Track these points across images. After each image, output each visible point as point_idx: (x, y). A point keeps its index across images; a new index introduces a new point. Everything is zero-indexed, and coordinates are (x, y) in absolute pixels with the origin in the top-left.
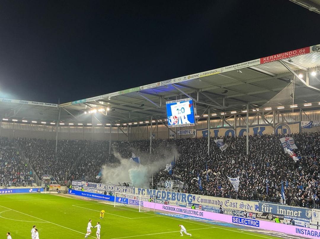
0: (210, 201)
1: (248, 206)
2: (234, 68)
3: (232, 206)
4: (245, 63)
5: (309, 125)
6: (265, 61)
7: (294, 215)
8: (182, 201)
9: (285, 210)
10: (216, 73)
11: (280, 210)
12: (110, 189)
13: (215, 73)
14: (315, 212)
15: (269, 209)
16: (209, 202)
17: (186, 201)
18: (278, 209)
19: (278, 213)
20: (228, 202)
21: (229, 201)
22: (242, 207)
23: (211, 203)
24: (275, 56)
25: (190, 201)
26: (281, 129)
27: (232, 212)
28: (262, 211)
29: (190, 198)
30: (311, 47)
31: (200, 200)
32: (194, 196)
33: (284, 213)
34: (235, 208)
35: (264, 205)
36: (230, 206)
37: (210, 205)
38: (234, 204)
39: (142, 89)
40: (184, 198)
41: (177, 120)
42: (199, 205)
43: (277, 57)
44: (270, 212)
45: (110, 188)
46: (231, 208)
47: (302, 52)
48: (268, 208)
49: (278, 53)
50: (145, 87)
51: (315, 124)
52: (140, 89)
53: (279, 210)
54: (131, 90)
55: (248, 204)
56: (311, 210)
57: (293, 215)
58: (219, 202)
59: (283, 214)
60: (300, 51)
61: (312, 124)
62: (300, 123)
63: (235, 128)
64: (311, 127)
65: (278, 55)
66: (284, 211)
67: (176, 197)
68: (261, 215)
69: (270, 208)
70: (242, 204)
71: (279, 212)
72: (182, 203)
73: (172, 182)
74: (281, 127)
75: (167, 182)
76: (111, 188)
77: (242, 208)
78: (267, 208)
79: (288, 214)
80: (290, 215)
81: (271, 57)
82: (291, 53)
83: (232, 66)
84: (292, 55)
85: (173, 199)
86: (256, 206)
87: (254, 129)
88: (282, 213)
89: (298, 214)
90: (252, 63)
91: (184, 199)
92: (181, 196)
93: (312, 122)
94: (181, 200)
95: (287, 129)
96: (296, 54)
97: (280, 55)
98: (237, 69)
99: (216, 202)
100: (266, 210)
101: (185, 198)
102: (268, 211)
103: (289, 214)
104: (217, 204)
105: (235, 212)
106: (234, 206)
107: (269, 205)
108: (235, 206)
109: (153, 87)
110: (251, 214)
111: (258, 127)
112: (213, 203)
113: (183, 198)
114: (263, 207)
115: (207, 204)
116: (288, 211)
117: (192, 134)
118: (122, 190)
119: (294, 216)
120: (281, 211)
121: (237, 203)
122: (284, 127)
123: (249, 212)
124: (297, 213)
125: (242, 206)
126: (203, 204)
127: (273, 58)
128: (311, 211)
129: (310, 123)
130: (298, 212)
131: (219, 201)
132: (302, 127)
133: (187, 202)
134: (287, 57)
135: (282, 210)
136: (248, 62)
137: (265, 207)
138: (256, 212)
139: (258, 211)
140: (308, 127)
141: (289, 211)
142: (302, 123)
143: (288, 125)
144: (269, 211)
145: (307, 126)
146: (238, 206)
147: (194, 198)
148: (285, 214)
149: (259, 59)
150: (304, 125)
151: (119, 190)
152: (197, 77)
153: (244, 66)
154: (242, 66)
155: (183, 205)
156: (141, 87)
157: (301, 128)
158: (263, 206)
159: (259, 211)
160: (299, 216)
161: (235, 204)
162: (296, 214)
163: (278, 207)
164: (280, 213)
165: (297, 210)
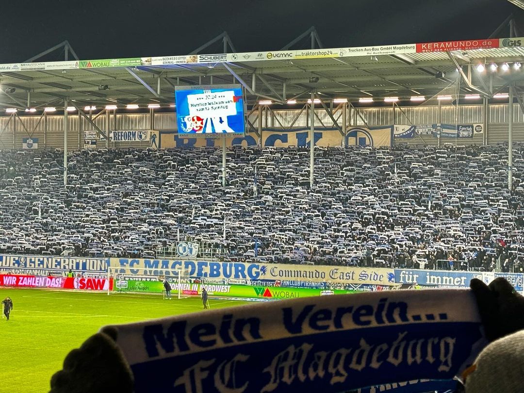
0: (298, 273)
1: (376, 276)
2: (366, 52)
3: (345, 277)
4: (389, 46)
5: (408, 132)
6: (424, 49)
7: (454, 283)
8: (237, 276)
9: (439, 277)
10: (330, 56)
11: (432, 277)
12: (33, 265)
13: (327, 56)
14: (487, 276)
15: (413, 278)
16: (296, 275)
17: (244, 277)
18: (428, 277)
19: (428, 282)
20: (336, 273)
21: (337, 269)
22: (364, 278)
23: (302, 275)
24: (442, 44)
25: (254, 275)
26: (355, 138)
27: (345, 287)
28: (401, 281)
29: (254, 270)
30: (501, 40)
31: (277, 273)
32: (264, 267)
33: (438, 282)
34: (350, 281)
35: (404, 272)
36: (340, 279)
37: (299, 279)
38: (348, 275)
39: (146, 64)
40: (240, 271)
41: (202, 123)
42: (274, 281)
43: (445, 46)
44: (415, 281)
45: (34, 262)
46: (342, 281)
47: (487, 45)
48: (411, 276)
49: (449, 41)
50: (157, 61)
51: (420, 131)
52: (142, 64)
53: (430, 279)
54: (114, 63)
55: (375, 273)
56: (482, 274)
57: (452, 284)
58: (319, 273)
59: (436, 283)
60: (484, 43)
61: (414, 131)
62: (392, 127)
63: (259, 132)
64: (413, 137)
65: (447, 44)
66: (438, 279)
67: (221, 270)
68: (398, 287)
69: (415, 276)
70: (363, 273)
71: (430, 281)
72: (236, 280)
73: (196, 244)
74: (354, 134)
75: (183, 245)
76: (37, 262)
77: (364, 280)
78: (409, 277)
79: (444, 283)
80: (448, 283)
81: (436, 45)
82: (469, 44)
83: (363, 48)
84: (471, 47)
85: (212, 275)
86: (391, 274)
87: (298, 136)
88: (434, 281)
89: (461, 282)
90: (400, 48)
91: (240, 273)
92: (233, 268)
93: (415, 127)
94: (233, 276)
95: (367, 139)
96: (477, 46)
97: (451, 43)
98: (372, 54)
99: (311, 274)
100: (409, 280)
101: (242, 272)
102: (410, 282)
103: (446, 282)
104: (314, 276)
105: (349, 286)
106: (348, 278)
107: (412, 271)
108: (351, 278)
109: (178, 62)
110: (381, 288)
111: (306, 131)
112: (305, 275)
113: (237, 271)
114: (402, 275)
115: (293, 279)
116: (444, 278)
117: (148, 139)
118: (71, 264)
119: (455, 285)
120: (434, 279)
121: (353, 273)
122: (361, 135)
123: (377, 285)
124: (459, 279)
125: (363, 276)
126: (284, 278)
127: (439, 46)
128: (481, 276)
129: (411, 128)
130: (461, 279)
131: (317, 271)
132: (396, 136)
133: (248, 278)
134: (463, 48)
135: (435, 277)
136: (395, 46)
137: (407, 276)
138: (391, 284)
139: (393, 281)
140: (408, 136)
141: (447, 278)
142: (395, 128)
143: (368, 130)
144: (413, 280)
145: (404, 134)
146: (356, 277)
147: (263, 270)
148: (440, 283)
149: (415, 45)
150: (400, 132)
151: (62, 264)
152: (288, 58)
153: (386, 51)
154: (382, 51)
155: (238, 283)
156: (144, 59)
157: (393, 137)
158: (402, 273)
159: (396, 282)
160: (463, 283)
161: (351, 275)
162: (457, 282)
163: (428, 274)
164: (432, 282)
165: (460, 276)
